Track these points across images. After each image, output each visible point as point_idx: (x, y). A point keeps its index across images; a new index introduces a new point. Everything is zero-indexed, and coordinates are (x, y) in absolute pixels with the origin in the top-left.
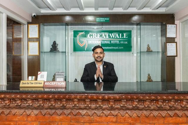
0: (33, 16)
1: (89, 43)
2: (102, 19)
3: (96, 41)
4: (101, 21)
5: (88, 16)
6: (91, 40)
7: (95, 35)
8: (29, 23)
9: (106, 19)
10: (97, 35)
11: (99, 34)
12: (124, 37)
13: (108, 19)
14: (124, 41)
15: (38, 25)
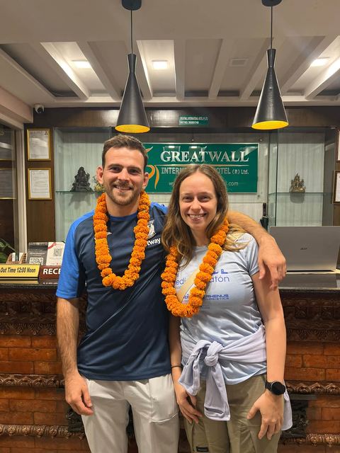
0: (36, 110)
1: (163, 173)
2: (192, 118)
3: (179, 167)
4: (190, 122)
5: (161, 111)
6: (167, 167)
7: (176, 154)
8: (28, 126)
9: (200, 118)
10: (181, 154)
11: (186, 153)
12: (240, 159)
13: (207, 119)
14: (240, 168)
15: (48, 132)
